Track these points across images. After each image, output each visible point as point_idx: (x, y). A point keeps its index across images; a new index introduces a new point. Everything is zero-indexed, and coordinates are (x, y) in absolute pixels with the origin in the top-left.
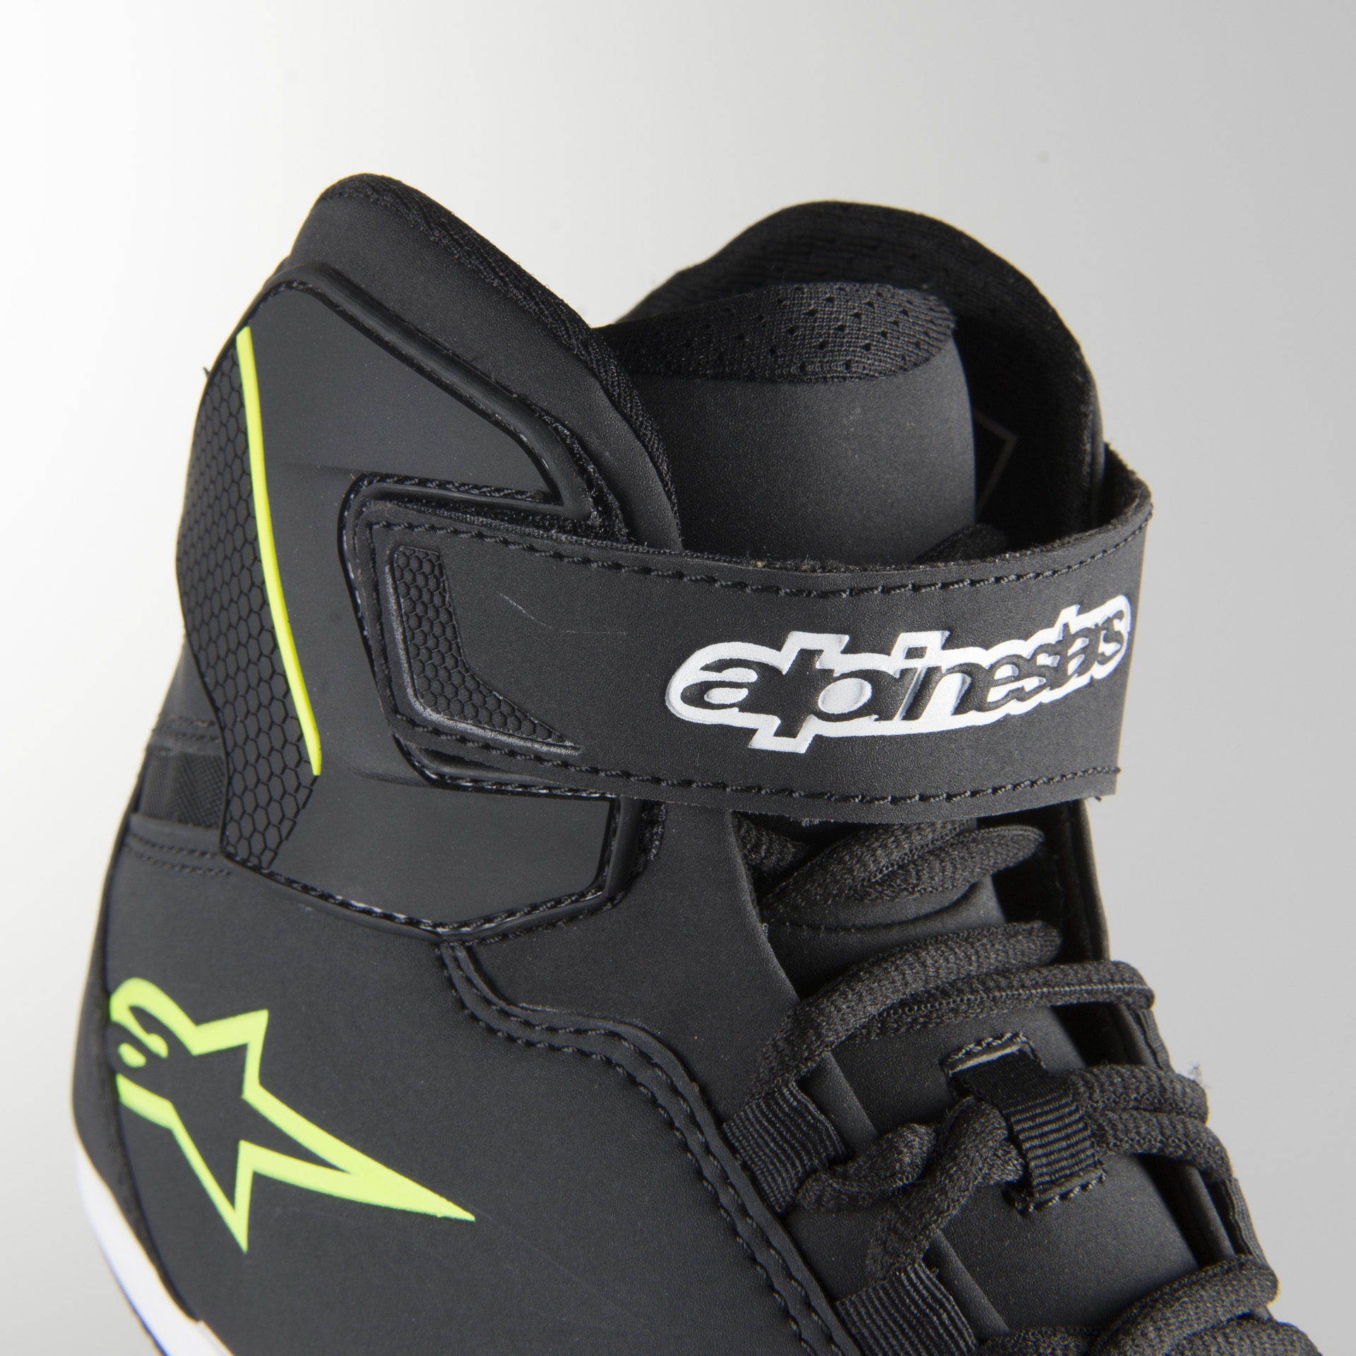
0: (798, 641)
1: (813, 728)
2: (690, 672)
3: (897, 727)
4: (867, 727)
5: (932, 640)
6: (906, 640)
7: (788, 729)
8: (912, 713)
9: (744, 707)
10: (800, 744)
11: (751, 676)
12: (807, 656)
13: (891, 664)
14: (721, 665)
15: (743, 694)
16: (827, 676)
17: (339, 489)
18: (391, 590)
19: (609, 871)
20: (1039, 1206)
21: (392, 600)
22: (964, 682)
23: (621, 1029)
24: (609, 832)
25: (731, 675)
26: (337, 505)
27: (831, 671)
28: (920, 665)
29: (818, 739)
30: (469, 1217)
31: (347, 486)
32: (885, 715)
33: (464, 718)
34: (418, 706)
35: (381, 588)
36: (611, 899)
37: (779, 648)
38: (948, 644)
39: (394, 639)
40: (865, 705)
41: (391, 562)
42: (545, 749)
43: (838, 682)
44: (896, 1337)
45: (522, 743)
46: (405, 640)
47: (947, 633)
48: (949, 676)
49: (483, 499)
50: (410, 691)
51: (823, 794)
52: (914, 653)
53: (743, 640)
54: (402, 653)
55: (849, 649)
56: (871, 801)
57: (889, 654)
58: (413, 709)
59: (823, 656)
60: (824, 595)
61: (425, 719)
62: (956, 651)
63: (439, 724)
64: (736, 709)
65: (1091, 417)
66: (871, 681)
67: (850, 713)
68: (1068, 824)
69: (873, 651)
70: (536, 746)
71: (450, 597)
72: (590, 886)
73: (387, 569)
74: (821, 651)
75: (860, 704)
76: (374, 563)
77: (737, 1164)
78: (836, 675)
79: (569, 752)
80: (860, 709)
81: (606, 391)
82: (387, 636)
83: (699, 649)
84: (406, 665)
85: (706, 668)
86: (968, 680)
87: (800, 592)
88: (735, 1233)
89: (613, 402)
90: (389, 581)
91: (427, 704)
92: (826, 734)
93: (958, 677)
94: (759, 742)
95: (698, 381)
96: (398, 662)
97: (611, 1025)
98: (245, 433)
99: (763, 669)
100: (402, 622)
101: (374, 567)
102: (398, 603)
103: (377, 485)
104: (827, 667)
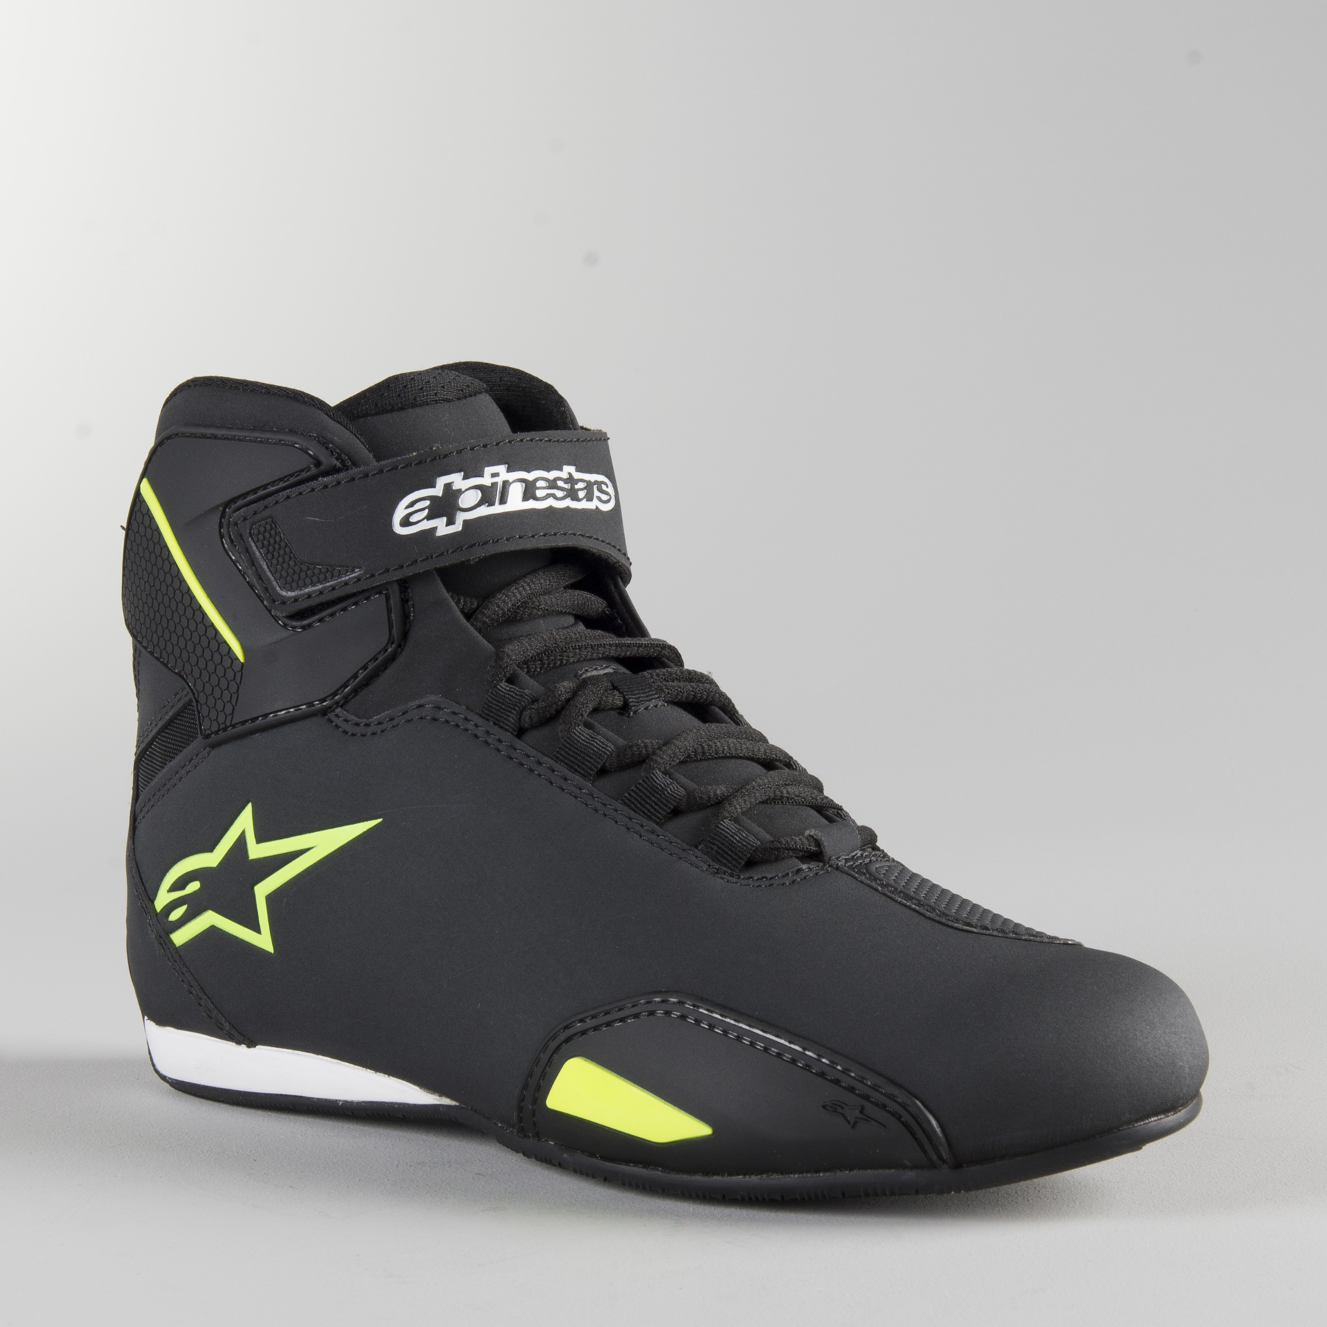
0: (441, 481)
1: (461, 517)
2: (400, 512)
3: (497, 509)
4: (484, 511)
5: (501, 469)
6: (488, 470)
7: (451, 522)
8: (503, 501)
9: (429, 518)
10: (458, 527)
11: (427, 503)
12: (448, 486)
13: (486, 480)
14: (412, 504)
15: (426, 512)
16: (460, 492)
17: (216, 518)
18: (255, 548)
19: (394, 631)
20: (635, 712)
21: (257, 552)
22: (522, 486)
23: (422, 701)
24: (389, 610)
25: (417, 507)
26: (217, 527)
27: (461, 489)
28: (499, 480)
29: (466, 522)
30: (380, 820)
31: (219, 515)
32: (491, 504)
33: (305, 586)
34: (284, 593)
35: (250, 550)
36: (399, 646)
37: (434, 487)
38: (509, 470)
39: (263, 569)
40: (480, 500)
41: (251, 535)
42: (347, 578)
43: (465, 493)
44: (580, 756)
45: (336, 582)
46: (268, 567)
47: (507, 466)
48: (514, 484)
49: (286, 483)
50: (278, 588)
51: (475, 544)
52: (494, 475)
53: (418, 490)
54: (269, 573)
55: (465, 478)
56: (497, 541)
57: (483, 477)
58: (282, 596)
59: (455, 484)
60: (446, 456)
61: (289, 597)
62: (513, 473)
63: (296, 596)
64: (426, 520)
65: (567, 412)
66: (479, 489)
67: (477, 505)
68: (616, 593)
69: (475, 476)
70: (343, 579)
71: (284, 534)
72: (387, 644)
73: (250, 539)
74: (453, 482)
75: (478, 500)
76: (243, 539)
77: (491, 724)
78: (463, 490)
79: (358, 573)
80: (479, 502)
81: (327, 414)
82: (259, 570)
83: (401, 500)
84: (272, 578)
85: (407, 507)
86: (524, 485)
87: (435, 458)
88: (499, 751)
89: (331, 418)
90: (253, 544)
91: (287, 591)
92: (468, 518)
93: (519, 484)
94: (440, 532)
95: (369, 418)
96: (268, 579)
97: (417, 702)
98: (157, 530)
99: (431, 498)
100: (264, 560)
101: (243, 542)
102: (260, 552)
103: (234, 506)
104: (458, 488)
